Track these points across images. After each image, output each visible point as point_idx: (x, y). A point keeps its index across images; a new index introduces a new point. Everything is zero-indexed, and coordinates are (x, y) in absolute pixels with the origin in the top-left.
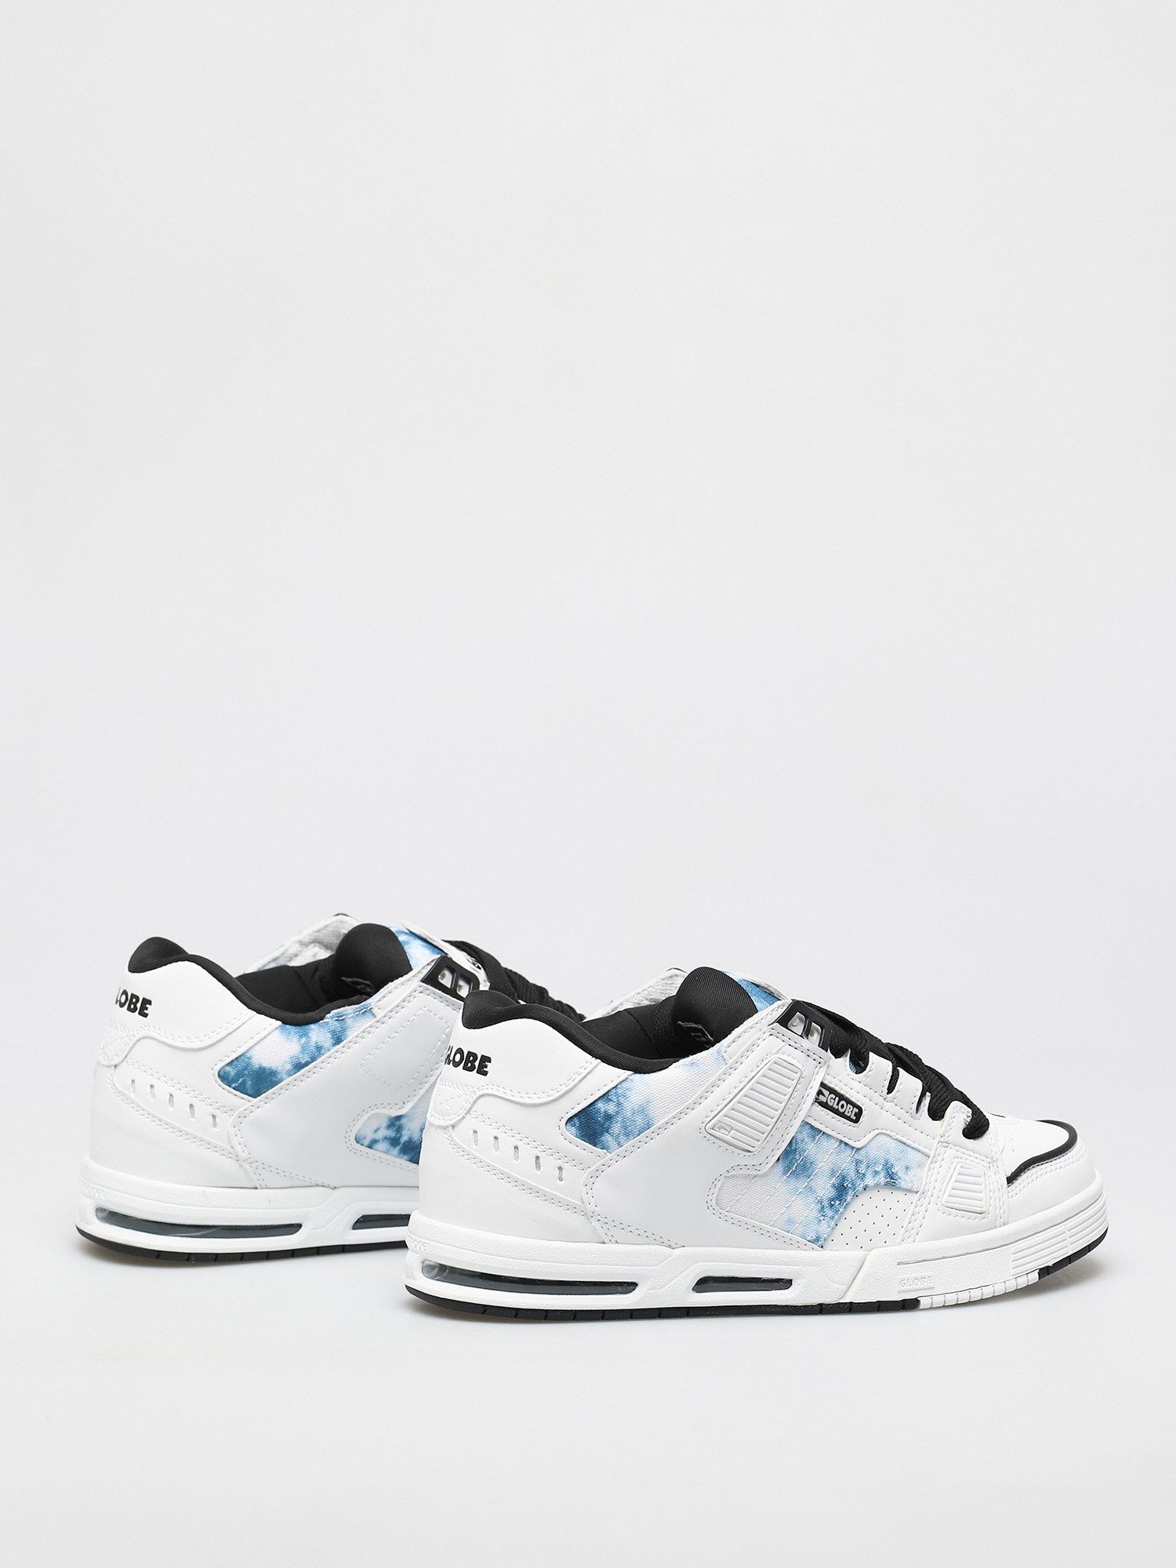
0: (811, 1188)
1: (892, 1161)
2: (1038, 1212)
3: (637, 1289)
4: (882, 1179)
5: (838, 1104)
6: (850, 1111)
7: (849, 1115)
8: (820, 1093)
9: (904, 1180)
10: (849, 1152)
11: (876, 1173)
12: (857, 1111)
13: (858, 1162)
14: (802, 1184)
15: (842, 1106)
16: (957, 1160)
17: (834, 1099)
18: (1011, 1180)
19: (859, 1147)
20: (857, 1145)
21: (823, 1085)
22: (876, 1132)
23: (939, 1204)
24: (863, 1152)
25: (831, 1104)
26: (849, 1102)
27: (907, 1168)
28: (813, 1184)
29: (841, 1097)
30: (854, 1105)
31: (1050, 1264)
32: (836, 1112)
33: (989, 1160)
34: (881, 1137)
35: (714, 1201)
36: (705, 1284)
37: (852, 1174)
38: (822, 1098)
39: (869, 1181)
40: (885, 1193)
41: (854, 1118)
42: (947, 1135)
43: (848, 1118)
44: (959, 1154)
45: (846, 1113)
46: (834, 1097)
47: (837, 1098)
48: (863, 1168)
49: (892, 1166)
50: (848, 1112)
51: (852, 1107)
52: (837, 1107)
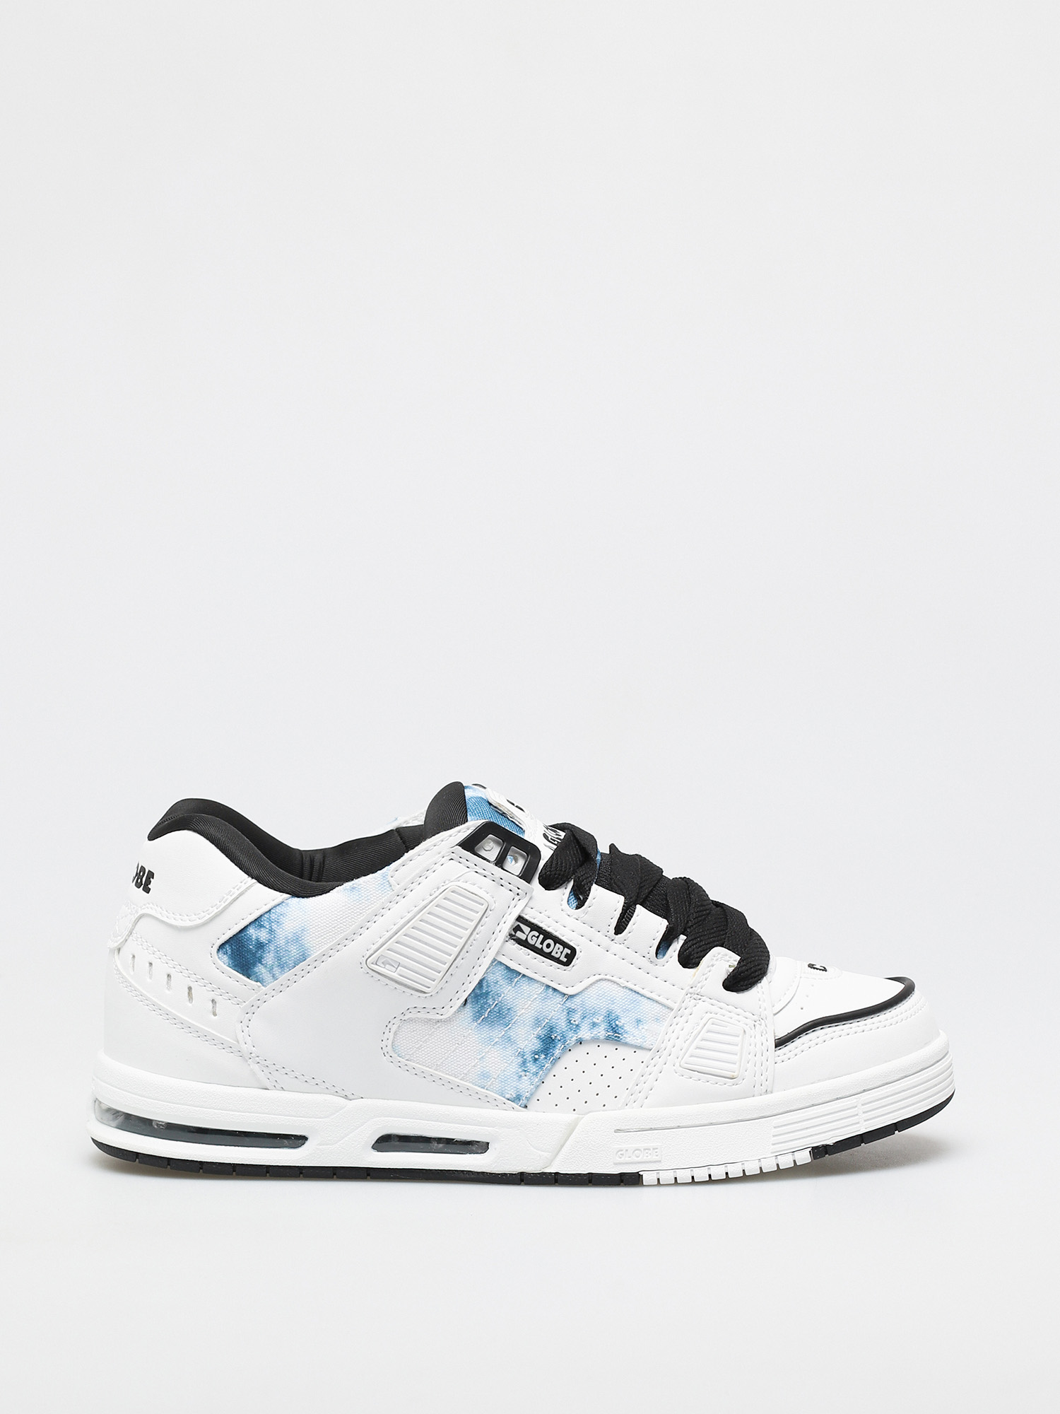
0: (509, 1039)
1: (618, 1012)
2: (819, 1081)
3: (307, 1143)
4: (601, 1032)
5: (542, 943)
6: (557, 951)
7: (557, 956)
8: (517, 929)
9: (632, 1034)
10: (559, 999)
11: (594, 1025)
12: (569, 952)
13: (570, 1012)
14: (497, 1033)
15: (548, 946)
16: (709, 1015)
17: (538, 937)
18: (781, 1043)
19: (570, 994)
20: (570, 991)
21: (520, 919)
22: (597, 977)
23: (677, 1064)
24: (577, 1000)
25: (532, 942)
26: (557, 940)
27: (638, 1021)
28: (511, 1033)
29: (547, 935)
30: (565, 945)
31: (830, 1142)
32: (540, 952)
33: (755, 1017)
34: (604, 984)
35: (389, 1046)
36: (386, 1142)
37: (562, 1025)
38: (519, 934)
39: (585, 1033)
40: (608, 1049)
41: (565, 960)
42: (699, 985)
43: (558, 960)
44: (714, 1009)
45: (553, 954)
46: (537, 934)
47: (541, 936)
48: (576, 1018)
49: (617, 1018)
50: (557, 953)
51: (561, 947)
52: (540, 946)
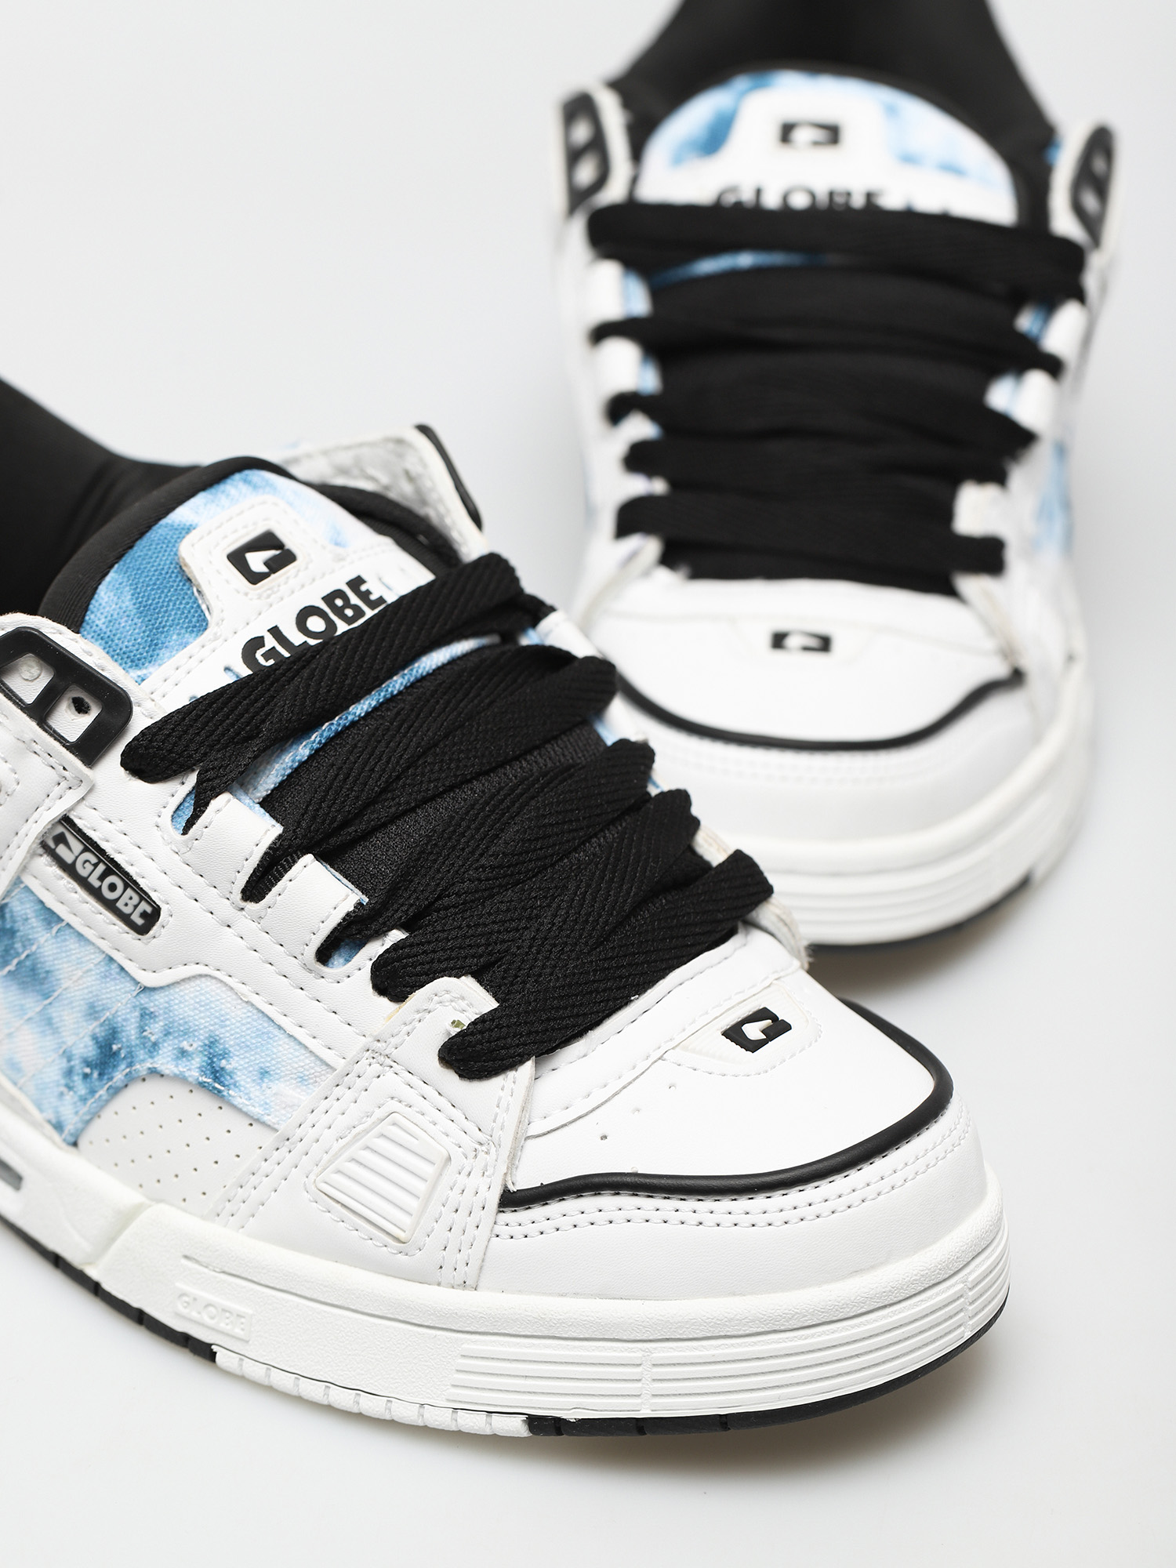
0: (49, 1022)
1: (228, 1041)
2: (576, 1295)
4: (193, 1069)
5: (102, 878)
6: (128, 901)
7: (127, 910)
8: (59, 838)
9: (246, 1092)
10: (130, 986)
11: (183, 1053)
12: (149, 909)
13: (146, 1015)
14: (32, 1004)
15: (112, 887)
16: (394, 1105)
17: (96, 865)
18: (512, 1200)
19: (149, 984)
20: (148, 979)
21: (66, 820)
22: (201, 969)
24: (160, 998)
25: (83, 873)
26: (130, 882)
27: (264, 1073)
28: (54, 1012)
29: (113, 867)
30: (143, 895)
31: (571, 1416)
32: (96, 893)
33: (481, 1136)
34: (204, 983)
37: (130, 1032)
38: (61, 850)
39: (164, 1061)
40: (202, 1102)
41: (140, 921)
42: (393, 1041)
43: (126, 919)
44: (411, 1095)
45: (120, 905)
46: (94, 860)
47: (101, 868)
48: (155, 1030)
49: (225, 1055)
50: (126, 905)
51: (136, 899)
52: (96, 884)
